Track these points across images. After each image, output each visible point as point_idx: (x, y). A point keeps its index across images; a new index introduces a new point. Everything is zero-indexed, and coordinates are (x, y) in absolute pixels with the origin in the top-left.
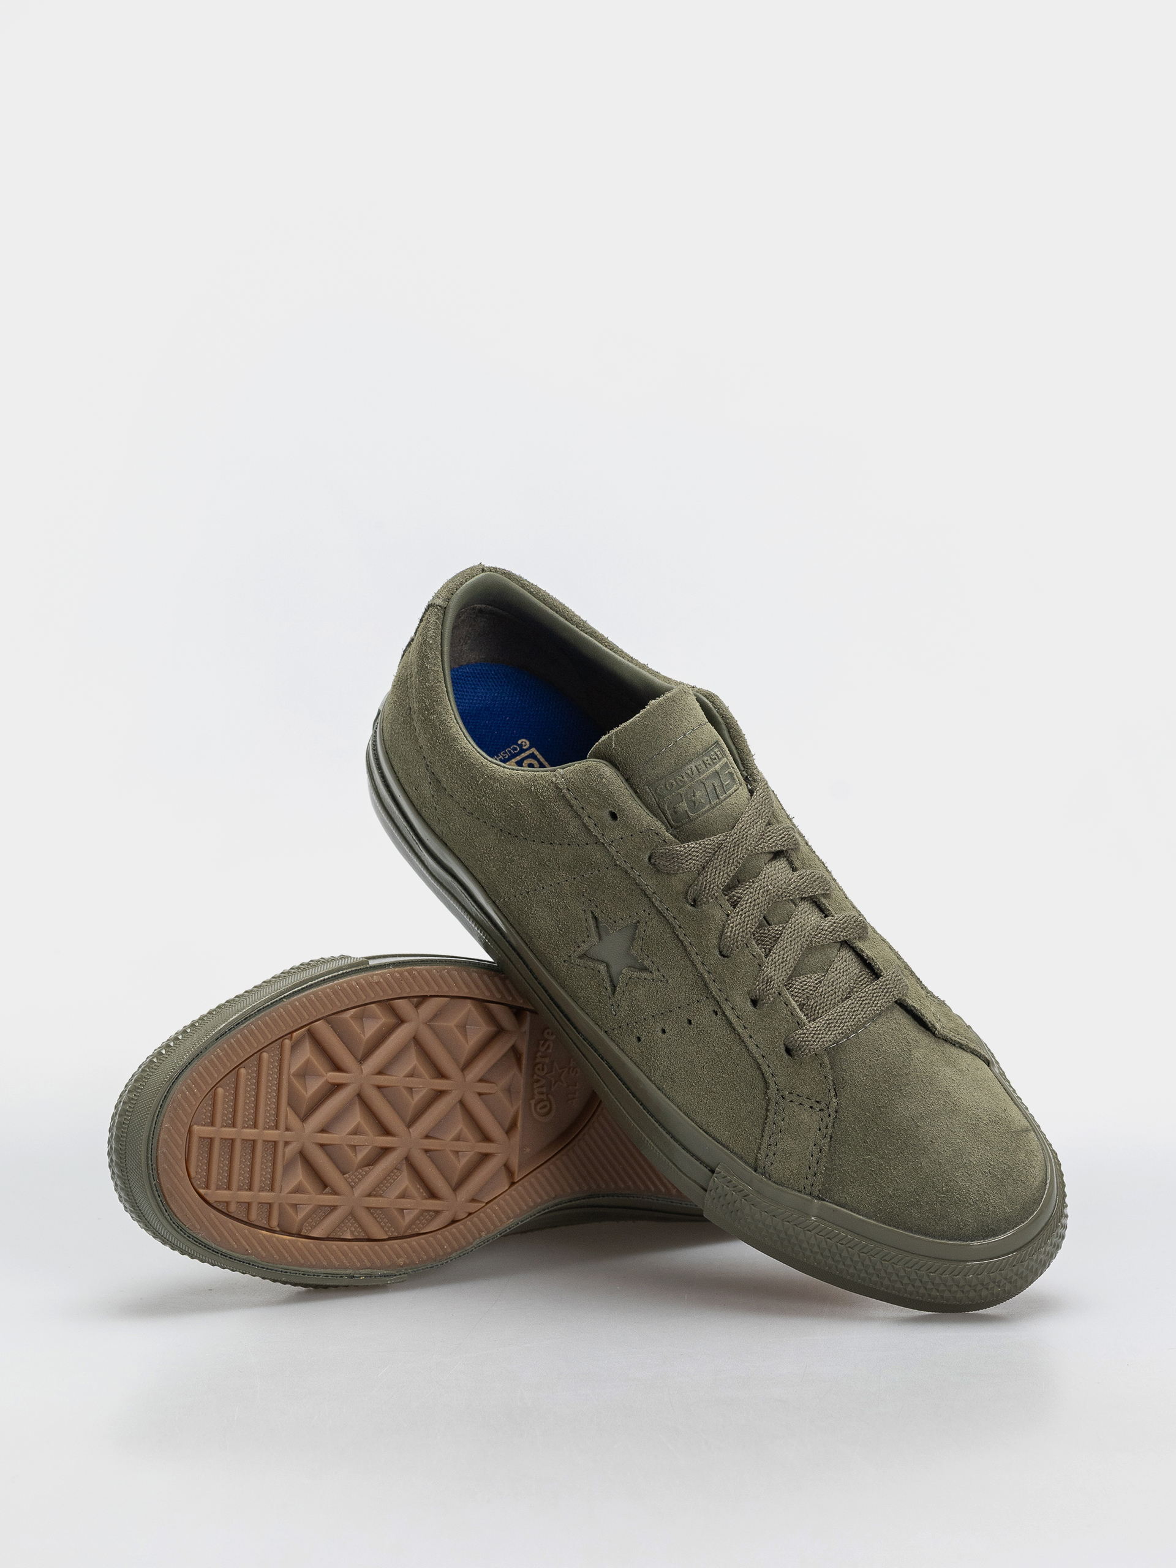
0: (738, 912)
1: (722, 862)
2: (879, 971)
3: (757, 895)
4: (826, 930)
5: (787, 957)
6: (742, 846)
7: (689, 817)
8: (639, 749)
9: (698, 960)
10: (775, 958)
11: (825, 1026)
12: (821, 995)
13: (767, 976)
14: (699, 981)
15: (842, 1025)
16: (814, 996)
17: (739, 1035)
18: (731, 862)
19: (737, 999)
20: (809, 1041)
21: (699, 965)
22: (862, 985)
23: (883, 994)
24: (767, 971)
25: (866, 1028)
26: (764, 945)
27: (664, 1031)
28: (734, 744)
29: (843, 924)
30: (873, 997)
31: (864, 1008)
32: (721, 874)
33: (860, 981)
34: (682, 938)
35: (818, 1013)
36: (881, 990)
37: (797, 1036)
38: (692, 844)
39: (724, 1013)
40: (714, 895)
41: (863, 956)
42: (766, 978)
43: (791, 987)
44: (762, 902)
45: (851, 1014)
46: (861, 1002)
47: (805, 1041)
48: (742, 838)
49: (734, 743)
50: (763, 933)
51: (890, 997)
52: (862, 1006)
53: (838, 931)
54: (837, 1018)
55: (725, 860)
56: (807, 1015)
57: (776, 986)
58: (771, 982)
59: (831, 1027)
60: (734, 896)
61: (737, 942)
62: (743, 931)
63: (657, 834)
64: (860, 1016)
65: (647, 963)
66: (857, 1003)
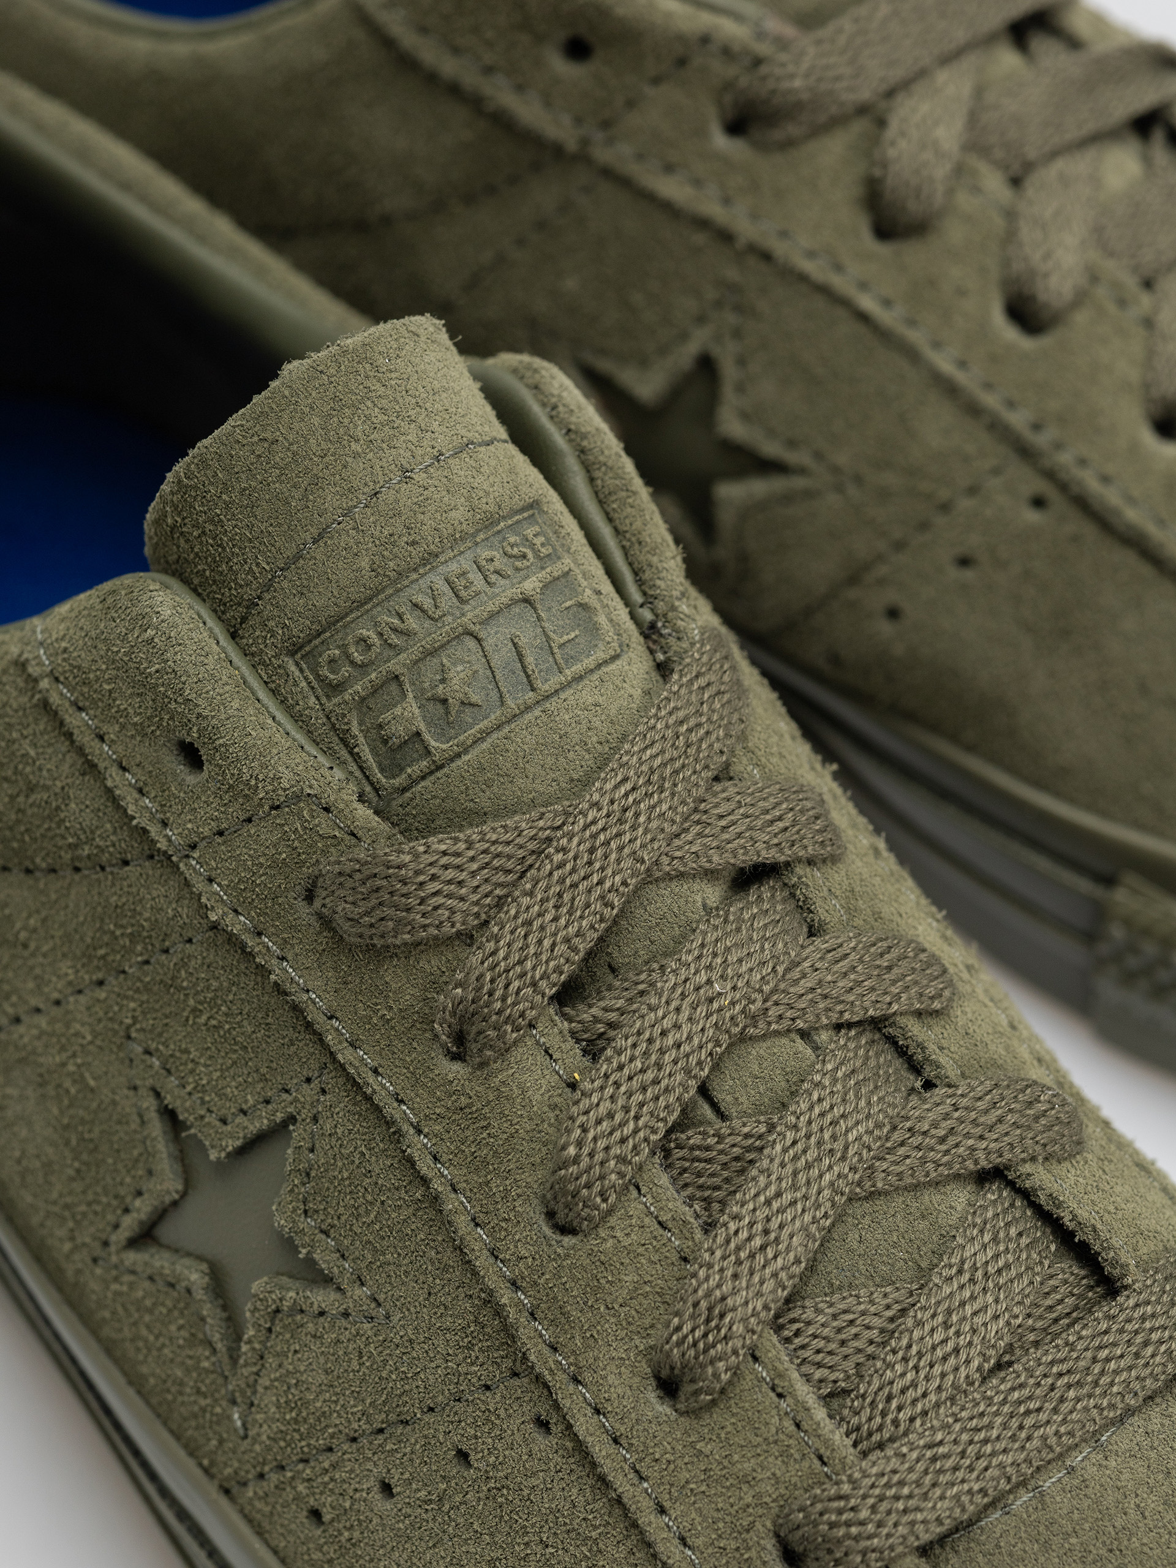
0: (606, 1076)
1: (551, 903)
2: (1116, 1272)
3: (672, 1016)
4: (925, 1133)
5: (781, 1227)
6: (621, 849)
7: (429, 753)
8: (250, 527)
9: (478, 1240)
10: (736, 1232)
11: (920, 1467)
12: (905, 1359)
13: (708, 1294)
14: (486, 1316)
15: (982, 1463)
16: (879, 1364)
17: (619, 1501)
18: (580, 901)
19: (611, 1379)
20: (862, 1523)
21: (482, 1260)
22: (1056, 1321)
23: (1134, 1349)
24: (707, 1279)
25: (1071, 1470)
26: (701, 1187)
27: (387, 1489)
28: (610, 520)
29: (986, 1112)
30: (1094, 1360)
31: (1062, 1400)
32: (547, 943)
33: (1050, 1308)
34: (424, 1171)
35: (896, 1423)
36: (1126, 1337)
37: (819, 1507)
38: (440, 841)
39: (569, 1427)
40: (522, 1015)
41: (1059, 1218)
42: (704, 1304)
43: (797, 1334)
44: (689, 1038)
45: (1014, 1423)
46: (1050, 1381)
47: (848, 1524)
48: (621, 821)
49: (607, 514)
50: (699, 1148)
51: (1158, 1359)
52: (1056, 1394)
53: (967, 1135)
54: (965, 1437)
55: (560, 895)
56: (858, 1429)
57: (739, 1329)
58: (722, 1316)
59: (940, 1471)
60: (596, 1020)
61: (602, 1177)
62: (623, 1141)
63: (327, 810)
64: (1050, 1430)
65: (325, 1260)
66: (1038, 1384)
